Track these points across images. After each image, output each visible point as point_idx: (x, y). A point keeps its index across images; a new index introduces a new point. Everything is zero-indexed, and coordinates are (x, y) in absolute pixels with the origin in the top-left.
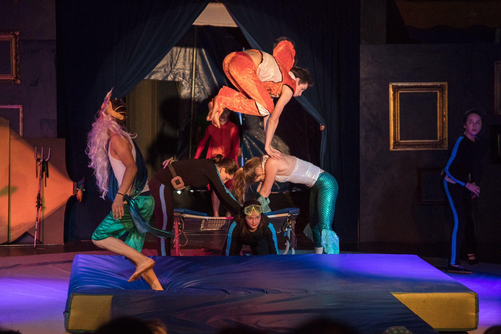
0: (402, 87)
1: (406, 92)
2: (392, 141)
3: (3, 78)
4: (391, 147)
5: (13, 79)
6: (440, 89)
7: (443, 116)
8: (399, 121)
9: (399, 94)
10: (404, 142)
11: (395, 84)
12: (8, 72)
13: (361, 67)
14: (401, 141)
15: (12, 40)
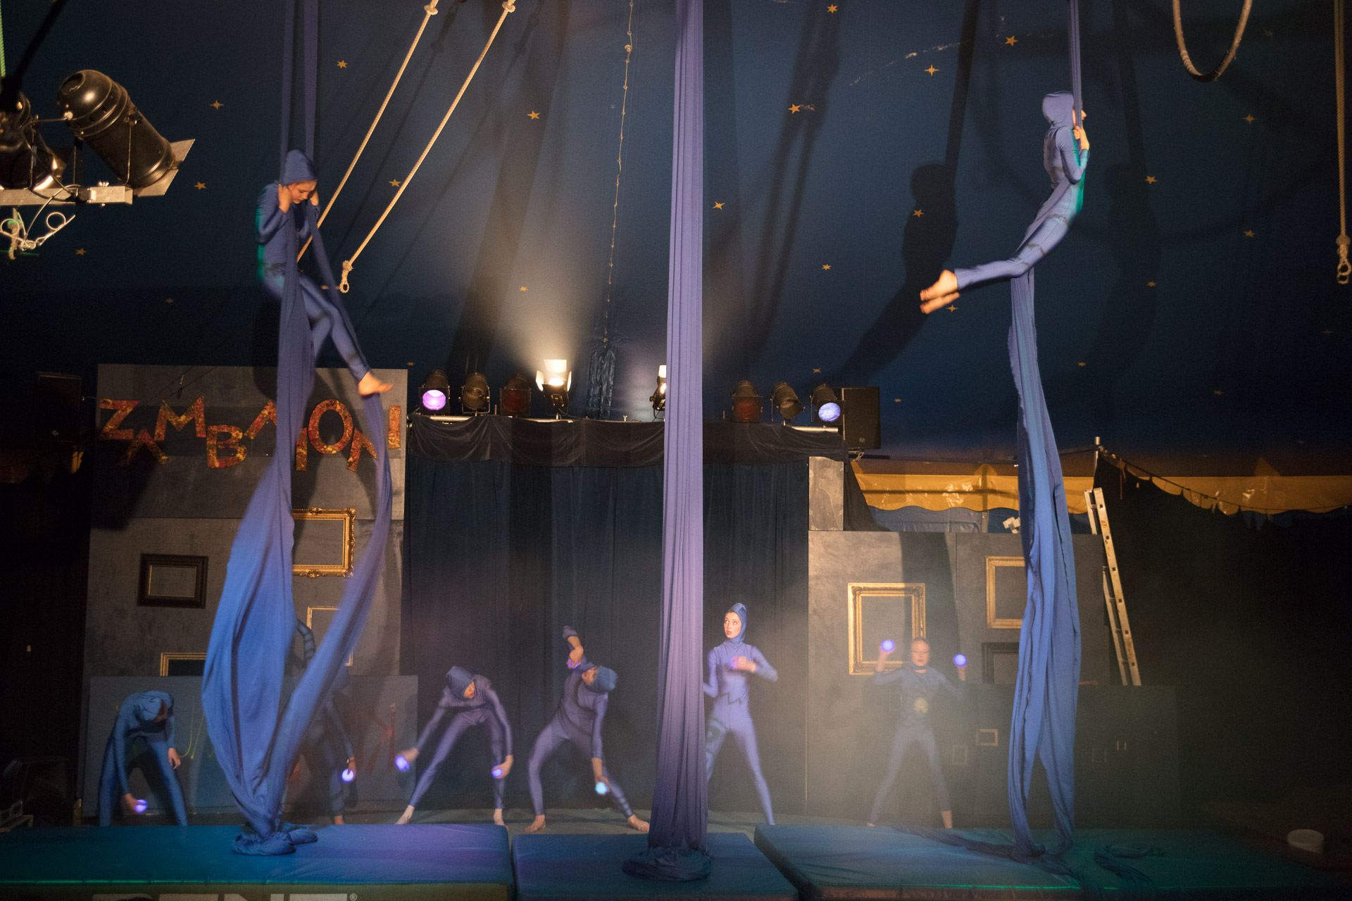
0: (865, 589)
1: (870, 595)
2: (852, 662)
3: (332, 571)
4: (851, 671)
5: (344, 571)
6: (916, 593)
7: (920, 629)
8: (861, 635)
9: (860, 598)
10: (869, 664)
11: (856, 585)
12: (337, 561)
13: (809, 560)
14: (864, 662)
15: (345, 519)
